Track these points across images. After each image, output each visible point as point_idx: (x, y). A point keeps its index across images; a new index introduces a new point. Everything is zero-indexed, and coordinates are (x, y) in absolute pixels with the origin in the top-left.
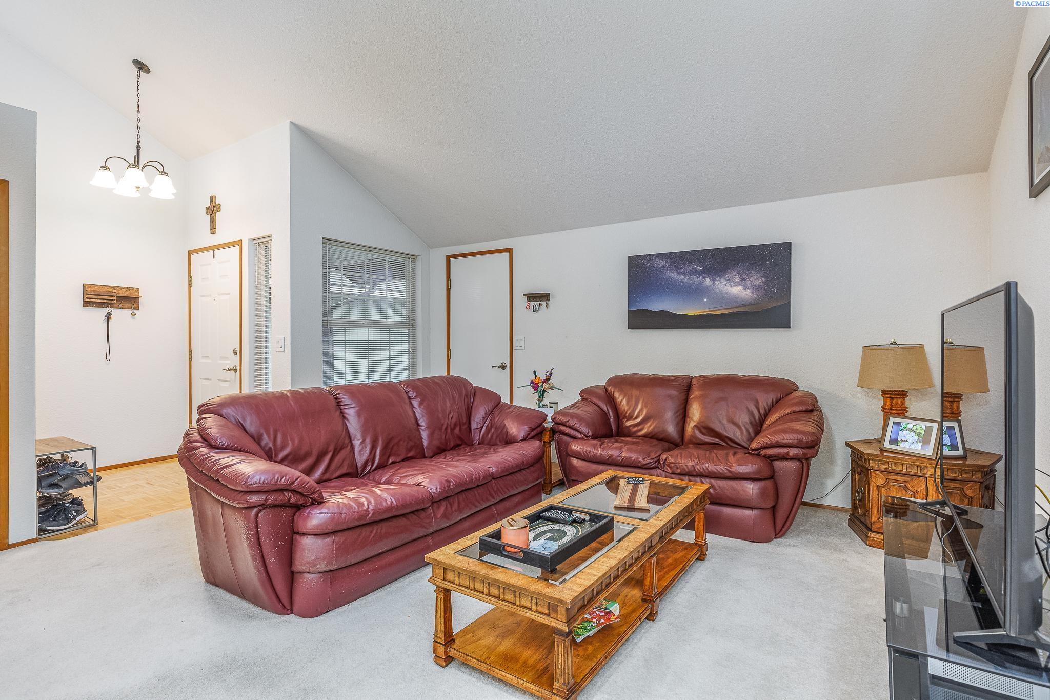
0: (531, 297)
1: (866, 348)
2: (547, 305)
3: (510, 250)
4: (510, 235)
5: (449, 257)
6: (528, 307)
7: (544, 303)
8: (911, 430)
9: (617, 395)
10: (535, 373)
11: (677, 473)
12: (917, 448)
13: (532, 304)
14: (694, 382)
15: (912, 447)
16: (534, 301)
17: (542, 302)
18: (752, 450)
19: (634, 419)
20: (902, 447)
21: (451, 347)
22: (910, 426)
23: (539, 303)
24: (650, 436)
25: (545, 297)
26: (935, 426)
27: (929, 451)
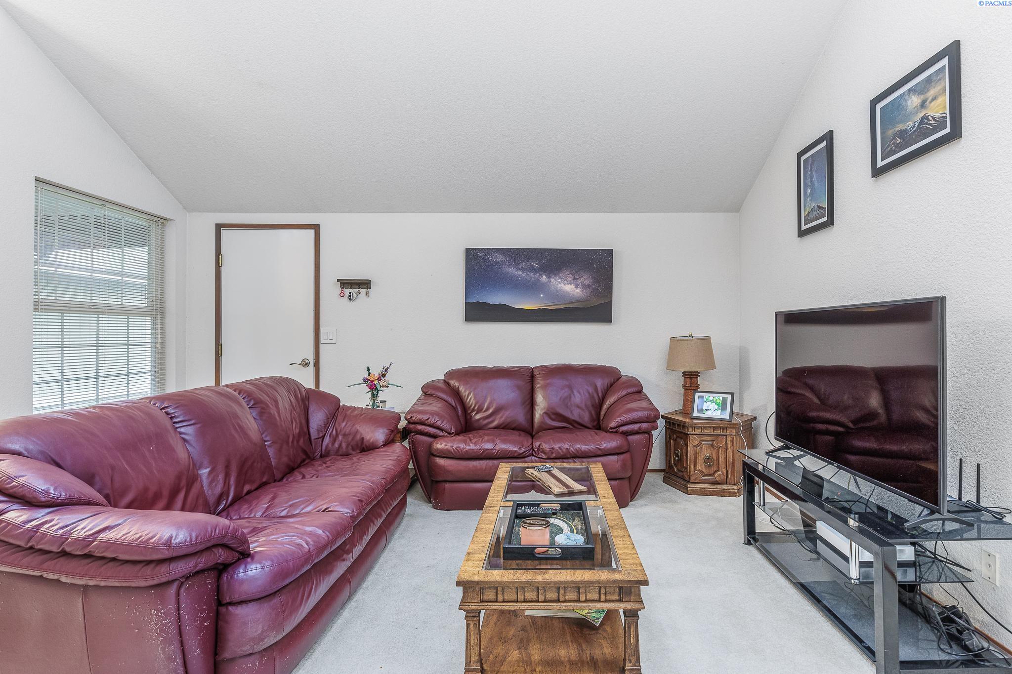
0: (345, 284)
1: (672, 339)
2: (367, 294)
3: (316, 228)
4: (316, 210)
5: (219, 227)
6: (342, 295)
7: (363, 291)
8: (712, 401)
9: (462, 389)
10: (368, 369)
11: (552, 457)
12: (718, 414)
13: (347, 291)
14: (536, 372)
15: (714, 414)
16: (351, 288)
17: (361, 290)
18: (611, 428)
19: (485, 411)
20: (708, 414)
21: (223, 341)
22: (711, 398)
23: (356, 290)
24: (502, 426)
25: (365, 284)
26: (729, 397)
27: (726, 416)
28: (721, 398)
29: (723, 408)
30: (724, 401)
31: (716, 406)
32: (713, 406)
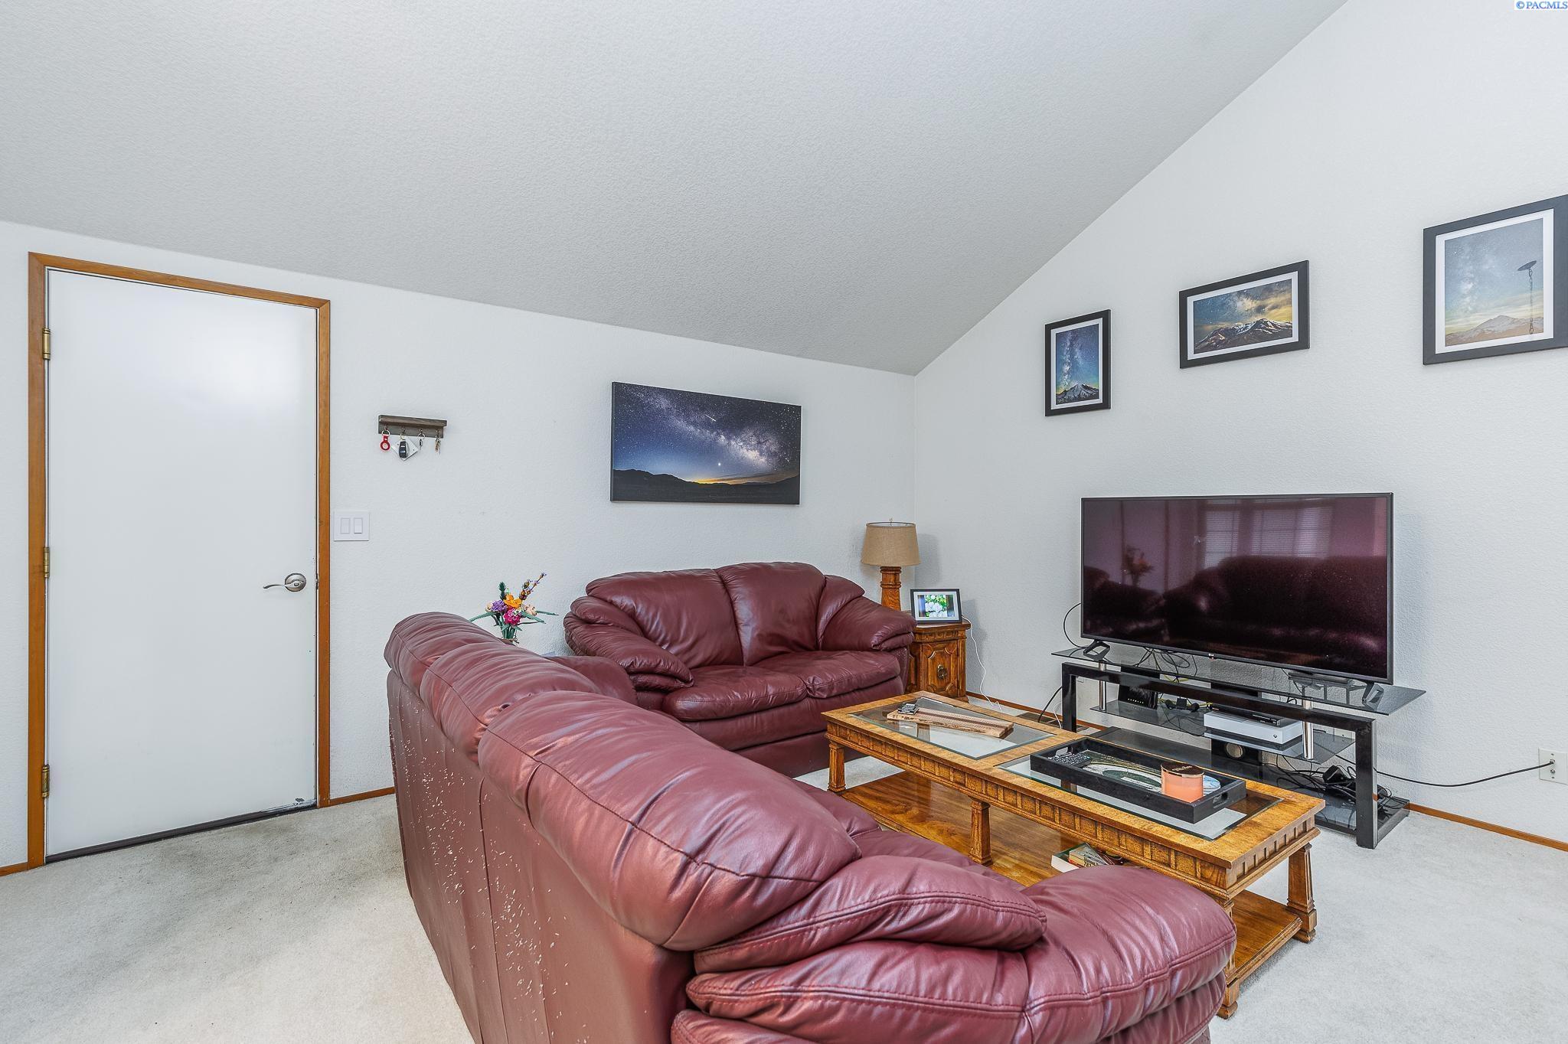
0: (389, 425)
1: (869, 525)
2: (439, 449)
3: (321, 305)
5: (40, 265)
6: (385, 446)
7: (429, 442)
8: (934, 601)
9: (640, 609)
10: (502, 587)
12: (944, 616)
13: (395, 440)
15: (940, 615)
16: (404, 434)
17: (426, 440)
18: (875, 646)
19: (683, 641)
20: (932, 617)
22: (933, 597)
23: (417, 439)
24: (708, 662)
25: (434, 428)
26: (954, 594)
27: (956, 618)
28: (944, 597)
29: (950, 608)
30: (950, 599)
31: (941, 607)
32: (938, 607)
